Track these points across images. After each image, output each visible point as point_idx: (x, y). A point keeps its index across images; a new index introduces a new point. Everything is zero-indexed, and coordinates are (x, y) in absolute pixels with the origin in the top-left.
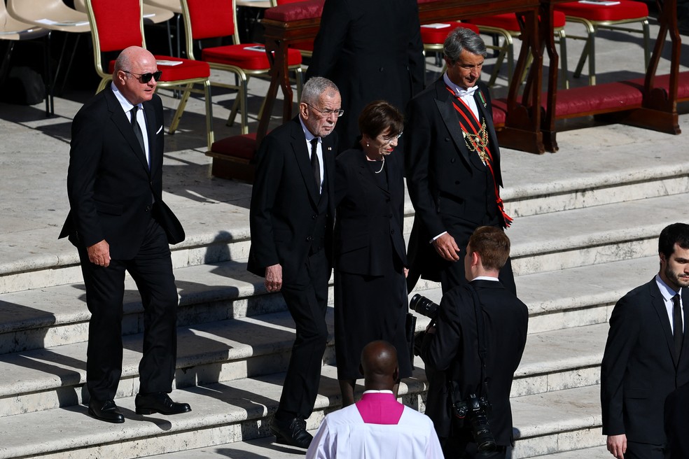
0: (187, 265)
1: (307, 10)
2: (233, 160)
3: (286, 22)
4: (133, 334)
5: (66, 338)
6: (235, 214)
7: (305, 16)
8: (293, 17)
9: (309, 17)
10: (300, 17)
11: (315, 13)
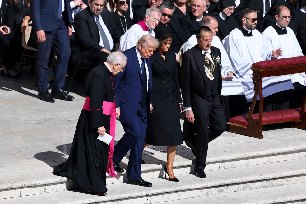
0: (218, 169)
1: (270, 64)
2: (238, 126)
3: (261, 69)
4: (196, 197)
5: (168, 198)
6: (239, 148)
7: (269, 66)
8: (264, 67)
9: (270, 67)
10: (267, 66)
11: (273, 65)
